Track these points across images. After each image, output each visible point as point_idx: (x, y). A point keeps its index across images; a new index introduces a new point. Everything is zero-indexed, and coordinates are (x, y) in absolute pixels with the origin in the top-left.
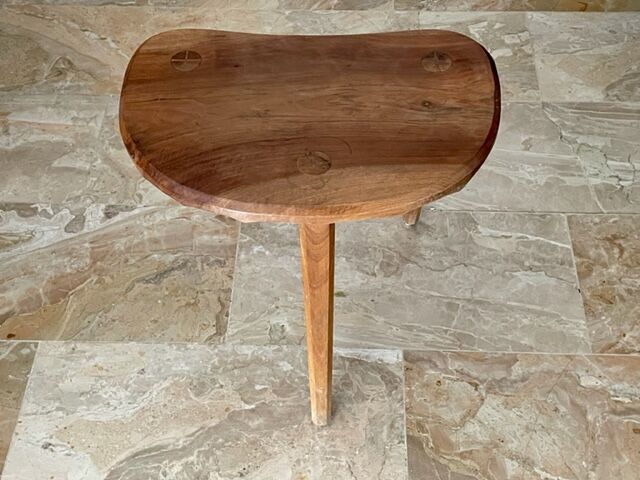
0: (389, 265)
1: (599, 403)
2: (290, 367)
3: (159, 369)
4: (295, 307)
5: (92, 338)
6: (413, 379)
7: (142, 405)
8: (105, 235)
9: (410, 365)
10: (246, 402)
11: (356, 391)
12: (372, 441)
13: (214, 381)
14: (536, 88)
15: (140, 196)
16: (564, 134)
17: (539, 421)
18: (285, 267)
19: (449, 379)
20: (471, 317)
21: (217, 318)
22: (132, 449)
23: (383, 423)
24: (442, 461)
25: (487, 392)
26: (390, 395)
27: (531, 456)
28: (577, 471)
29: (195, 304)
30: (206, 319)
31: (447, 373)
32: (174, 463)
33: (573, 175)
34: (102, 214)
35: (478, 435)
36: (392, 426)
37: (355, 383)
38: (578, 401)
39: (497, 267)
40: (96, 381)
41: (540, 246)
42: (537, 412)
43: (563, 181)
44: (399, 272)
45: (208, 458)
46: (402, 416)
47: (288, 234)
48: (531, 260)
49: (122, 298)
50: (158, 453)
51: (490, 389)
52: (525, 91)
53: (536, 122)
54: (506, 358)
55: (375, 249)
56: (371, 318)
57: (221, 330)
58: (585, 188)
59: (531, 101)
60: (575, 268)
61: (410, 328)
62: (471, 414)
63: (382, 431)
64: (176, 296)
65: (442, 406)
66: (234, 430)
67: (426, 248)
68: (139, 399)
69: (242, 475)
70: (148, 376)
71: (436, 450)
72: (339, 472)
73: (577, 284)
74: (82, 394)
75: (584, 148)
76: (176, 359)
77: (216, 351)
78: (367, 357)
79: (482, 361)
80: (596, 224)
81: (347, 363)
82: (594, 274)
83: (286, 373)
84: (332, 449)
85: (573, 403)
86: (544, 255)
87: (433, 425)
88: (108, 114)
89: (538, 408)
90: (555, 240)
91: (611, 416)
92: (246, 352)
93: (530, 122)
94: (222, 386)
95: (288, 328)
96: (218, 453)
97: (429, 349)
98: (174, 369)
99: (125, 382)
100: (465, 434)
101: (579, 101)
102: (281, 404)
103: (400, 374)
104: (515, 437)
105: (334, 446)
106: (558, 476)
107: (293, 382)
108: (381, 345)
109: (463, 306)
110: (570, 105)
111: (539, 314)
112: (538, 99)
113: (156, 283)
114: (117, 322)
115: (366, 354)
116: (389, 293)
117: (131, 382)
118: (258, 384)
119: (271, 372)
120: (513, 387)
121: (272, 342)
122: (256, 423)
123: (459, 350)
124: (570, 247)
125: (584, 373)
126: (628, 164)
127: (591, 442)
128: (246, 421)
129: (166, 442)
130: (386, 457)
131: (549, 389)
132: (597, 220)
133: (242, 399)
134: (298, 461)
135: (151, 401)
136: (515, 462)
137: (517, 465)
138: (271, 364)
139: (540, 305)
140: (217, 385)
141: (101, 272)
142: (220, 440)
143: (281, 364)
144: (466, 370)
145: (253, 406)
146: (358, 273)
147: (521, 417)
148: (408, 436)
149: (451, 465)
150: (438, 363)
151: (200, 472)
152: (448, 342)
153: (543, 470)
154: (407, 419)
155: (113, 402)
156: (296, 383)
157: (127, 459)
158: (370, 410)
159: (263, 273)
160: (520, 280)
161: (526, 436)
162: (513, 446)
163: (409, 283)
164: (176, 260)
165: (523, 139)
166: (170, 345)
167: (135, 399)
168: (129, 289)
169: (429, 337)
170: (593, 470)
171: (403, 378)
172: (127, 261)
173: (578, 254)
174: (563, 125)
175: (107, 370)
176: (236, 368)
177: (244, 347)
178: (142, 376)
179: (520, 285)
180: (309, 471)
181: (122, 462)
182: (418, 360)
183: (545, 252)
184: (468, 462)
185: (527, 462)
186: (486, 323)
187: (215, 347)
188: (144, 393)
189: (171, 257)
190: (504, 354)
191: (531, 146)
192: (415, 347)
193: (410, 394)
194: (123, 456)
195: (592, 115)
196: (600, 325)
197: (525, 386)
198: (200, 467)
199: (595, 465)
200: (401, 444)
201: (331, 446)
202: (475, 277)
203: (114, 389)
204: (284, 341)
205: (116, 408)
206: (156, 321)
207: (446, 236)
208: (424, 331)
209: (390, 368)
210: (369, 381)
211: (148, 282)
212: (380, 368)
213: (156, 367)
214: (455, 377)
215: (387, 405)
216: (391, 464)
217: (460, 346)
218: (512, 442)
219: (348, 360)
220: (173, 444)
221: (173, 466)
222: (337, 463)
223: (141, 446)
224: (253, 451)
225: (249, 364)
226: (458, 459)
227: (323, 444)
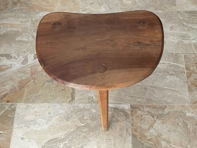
1: (191, 122)
2: (95, 111)
3: (55, 112)
5: (33, 102)
6: (133, 114)
7: (50, 124)
8: (35, 65)
9: (132, 110)
10: (82, 123)
11: (116, 119)
12: (121, 136)
13: (72, 116)
14: (175, 5)
16: (184, 24)
17: (173, 128)
19: (144, 114)
20: (152, 93)
21: (72, 94)
22: (48, 139)
23: (124, 130)
24: (142, 142)
25: (157, 119)
26: (126, 120)
27: (170, 140)
28: (184, 145)
29: (64, 89)
30: (68, 95)
31: (144, 112)
32: (61, 143)
33: (186, 39)
34: (33, 58)
35: (154, 133)
36: (127, 131)
37: (115, 116)
38: (185, 121)
39: (161, 74)
40: (36, 117)
41: (174, 66)
42: (172, 125)
43: (183, 42)
45: (71, 142)
46: (130, 127)
48: (172, 71)
49: (41, 88)
50: (56, 140)
51: (157, 117)
52: (171, 7)
53: (175, 19)
54: (163, 107)
56: (120, 93)
57: (73, 98)
58: (190, 44)
59: (173, 11)
60: (186, 74)
61: (132, 97)
62: (152, 126)
63: (124, 132)
64: (59, 87)
65: (142, 124)
66: (78, 132)
68: (49, 123)
70: (52, 114)
71: (140, 138)
72: (111, 146)
73: (186, 80)
74: (32, 121)
75: (190, 29)
76: (60, 109)
77: (72, 106)
78: (119, 107)
79: (155, 108)
80: (193, 58)
81: (113, 109)
82: (192, 76)
83: (94, 113)
85: (183, 122)
86: (176, 70)
87: (140, 130)
88: (32, 20)
89: (172, 123)
90: (180, 64)
91: (195, 126)
92: (81, 106)
93: (173, 19)
94: (74, 118)
95: (94, 98)
96: (74, 140)
97: (138, 104)
98: (59, 112)
99: (44, 117)
100: (149, 133)
101: (190, 10)
102: (93, 124)
103: (129, 113)
104: (165, 133)
105: (109, 137)
106: (178, 146)
107: (96, 116)
108: (123, 103)
109: (149, 89)
110: (186, 12)
111: (174, 91)
112: (176, 10)
113: (52, 82)
114: (40, 96)
115: (119, 106)
117: (46, 117)
118: (85, 117)
119: (89, 113)
120: (164, 117)
121: (89, 102)
122: (85, 130)
124: (184, 66)
125: (187, 112)
127: (189, 135)
128: (82, 130)
129: (58, 137)
130: (125, 141)
131: (176, 117)
132: (194, 56)
133: (81, 122)
134: (98, 143)
135: (53, 123)
136: (165, 142)
138: (89, 110)
139: (174, 88)
140: (73, 117)
141: (34, 79)
142: (75, 136)
143: (92, 110)
144: (150, 111)
145: (84, 125)
147: (167, 127)
148: (132, 134)
149: (145, 143)
150: (141, 109)
151: (69, 146)
152: (145, 101)
153: (173, 144)
154: (132, 128)
155: (41, 124)
156: (97, 116)
157: (47, 143)
158: (120, 125)
160: (168, 79)
161: (169, 133)
162: (164, 137)
165: (170, 26)
166: (57, 104)
167: (48, 122)
168: (44, 85)
169: (139, 100)
170: (189, 144)
172: (42, 74)
173: (187, 69)
174: (184, 20)
175: (39, 113)
176: (78, 111)
177: (81, 104)
178: (49, 115)
179: (168, 81)
180: (102, 146)
181: (45, 143)
182: (135, 108)
183: (176, 68)
184: (150, 142)
185: (169, 142)
186: (157, 94)
187: (72, 104)
188: (50, 120)
190: (162, 105)
191: (173, 28)
192: (134, 103)
193: (132, 120)
194: (45, 142)
195: (194, 16)
196: (193, 95)
197: (169, 116)
198: (69, 145)
199: (189, 143)
200: (130, 137)
201: (108, 137)
202: (153, 78)
203: (41, 119)
204: (93, 102)
205: (42, 126)
206: (52, 96)
208: (137, 98)
209: (126, 111)
210: (120, 115)
211: (49, 82)
212: (123, 111)
213: (54, 112)
214: (146, 114)
215: (125, 123)
216: (127, 143)
217: (148, 103)
218: (164, 135)
219: (113, 108)
220: (60, 137)
221: (61, 144)
222: (110, 143)
223: (50, 138)
224: (85, 139)
225: (82, 110)
226: (147, 141)
227: (106, 137)
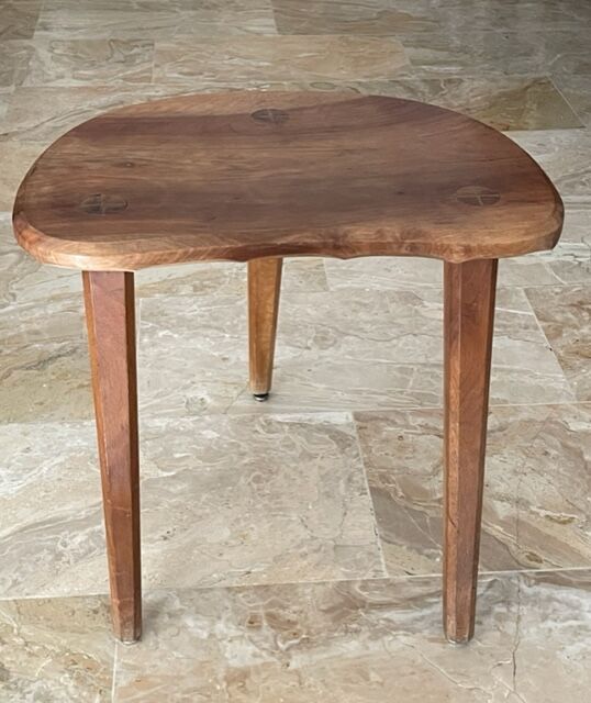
0: (324, 339)
2: (216, 435)
3: (49, 447)
4: (216, 381)
6: (369, 436)
7: (30, 481)
9: (363, 424)
10: (163, 470)
11: (300, 451)
12: (328, 495)
15: (14, 295)
18: (199, 346)
19: (412, 433)
20: (429, 379)
22: (19, 524)
23: (339, 478)
24: (416, 508)
26: (342, 452)
27: (524, 496)
31: (409, 428)
32: (75, 533)
36: (350, 480)
37: (298, 444)
38: (570, 443)
42: (524, 457)
44: (337, 345)
46: (360, 470)
47: (199, 319)
50: (54, 525)
55: (306, 327)
56: (310, 386)
58: (539, 265)
60: (541, 330)
61: (358, 392)
63: (338, 486)
64: (66, 380)
65: (407, 458)
67: (366, 322)
68: (25, 476)
69: (165, 538)
70: (36, 454)
71: (408, 498)
72: (289, 527)
73: (547, 344)
76: (69, 436)
78: (310, 420)
80: (557, 294)
81: (287, 427)
82: (564, 335)
83: (210, 440)
84: (278, 506)
85: (565, 446)
86: (505, 322)
87: (400, 476)
89: (524, 453)
90: (514, 309)
92: (159, 424)
95: (209, 400)
97: (384, 409)
98: (68, 445)
99: (6, 461)
100: (440, 482)
102: (208, 469)
103: (353, 433)
104: (502, 480)
105: (281, 503)
106: (559, 511)
107: (221, 448)
108: (326, 409)
109: (419, 370)
111: (509, 372)
113: (38, 369)
115: (309, 417)
116: (328, 362)
117: (13, 461)
118: (176, 452)
119: (192, 440)
121: (190, 414)
122: (179, 488)
123: (420, 408)
124: (532, 314)
125: (572, 420)
126: (582, 245)
128: (165, 488)
129: (64, 514)
130: (347, 509)
131: (533, 436)
132: (557, 290)
133: (159, 468)
134: (238, 520)
135: (41, 477)
136: (505, 504)
137: (509, 506)
138: (191, 433)
139: (508, 364)
143: (204, 432)
144: (431, 424)
145: (173, 473)
146: (288, 348)
147: (505, 462)
148: (372, 489)
149: (428, 511)
150: (397, 421)
152: (405, 401)
153: (540, 508)
154: (367, 472)
156: (225, 449)
157: (15, 533)
158: (320, 467)
159: (172, 353)
161: (516, 479)
162: (501, 489)
163: (351, 353)
164: (62, 348)
166: (61, 424)
167: (19, 476)
168: (5, 376)
169: (383, 399)
171: (357, 436)
173: (541, 319)
176: (147, 440)
177: (156, 420)
178: (27, 454)
180: (252, 529)
181: (6, 538)
182: (372, 420)
183: (504, 319)
185: (521, 503)
188: (31, 470)
189: (56, 346)
192: (367, 408)
193: (367, 450)
196: (580, 377)
197: (504, 435)
200: (364, 496)
201: (276, 503)
202: (428, 343)
204: (206, 412)
206: (41, 404)
207: (388, 312)
208: (374, 393)
209: (338, 428)
210: (316, 441)
211: (30, 368)
212: (326, 428)
213: (44, 445)
214: (419, 432)
215: (341, 461)
216: (354, 515)
217: (421, 404)
218: (499, 485)
219: (287, 423)
220: (74, 515)
221: (75, 536)
222: (286, 519)
223: (30, 520)
224: (178, 514)
225: (163, 436)
226: (437, 505)
227: (266, 502)
